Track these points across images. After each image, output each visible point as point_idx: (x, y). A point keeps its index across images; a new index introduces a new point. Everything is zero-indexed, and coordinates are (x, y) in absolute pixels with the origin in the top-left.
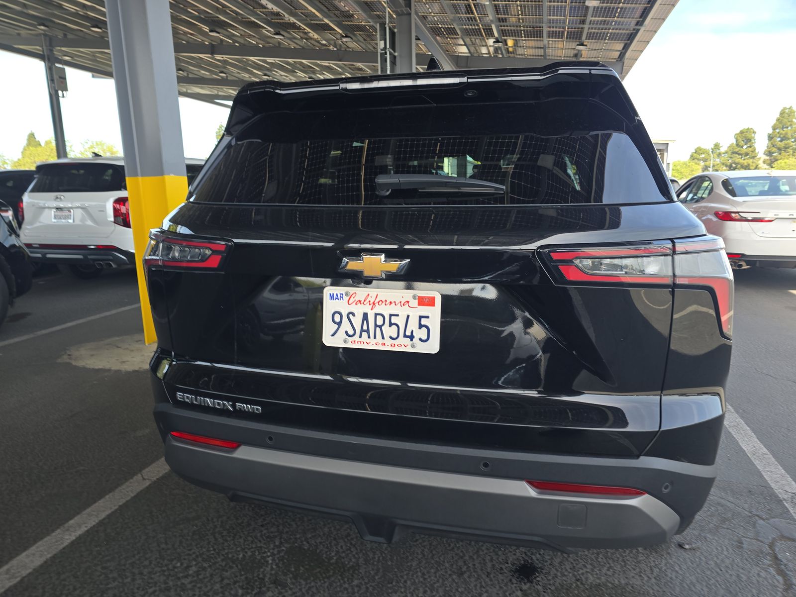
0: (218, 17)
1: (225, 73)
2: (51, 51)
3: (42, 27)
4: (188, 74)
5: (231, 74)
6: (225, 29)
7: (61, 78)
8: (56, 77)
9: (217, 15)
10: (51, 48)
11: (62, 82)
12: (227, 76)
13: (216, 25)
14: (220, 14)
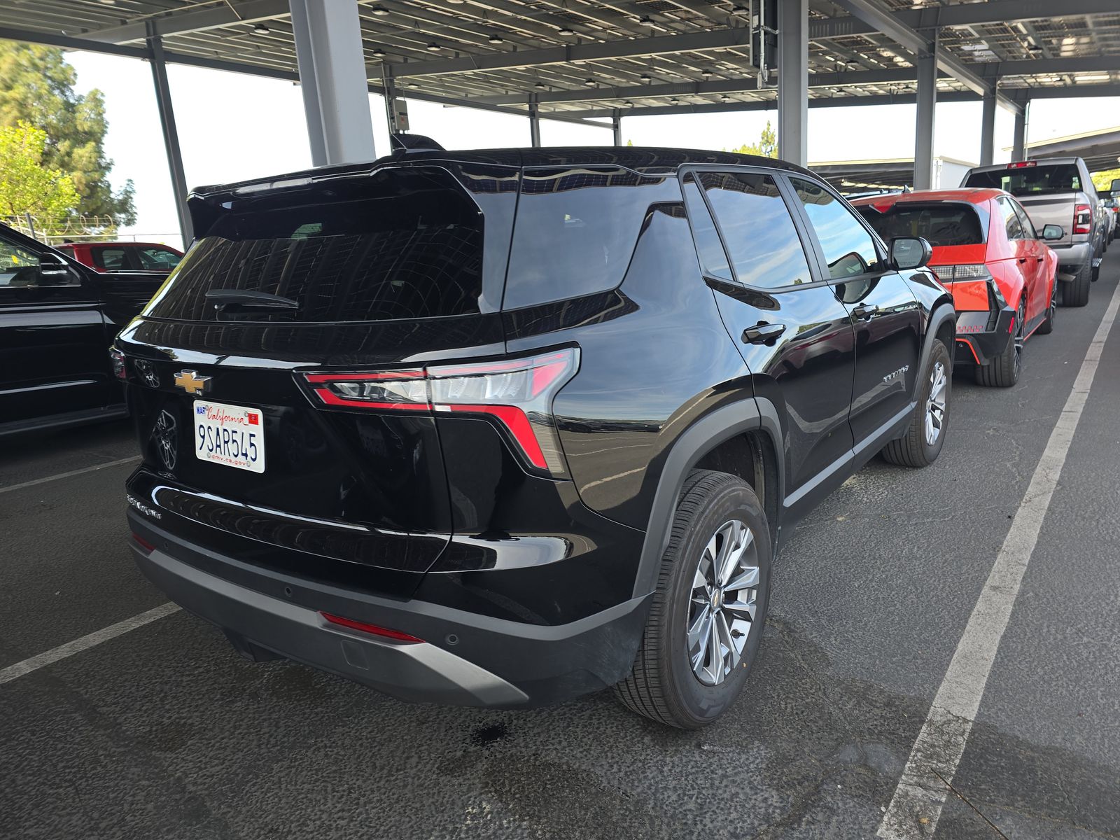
0: (566, 11)
1: (594, 82)
2: (392, 81)
3: (380, 55)
4: (550, 89)
5: (603, 81)
6: (581, 25)
7: (401, 114)
8: (396, 113)
9: (564, 9)
10: (391, 78)
11: (403, 120)
12: (598, 85)
13: (568, 21)
14: (567, 7)
